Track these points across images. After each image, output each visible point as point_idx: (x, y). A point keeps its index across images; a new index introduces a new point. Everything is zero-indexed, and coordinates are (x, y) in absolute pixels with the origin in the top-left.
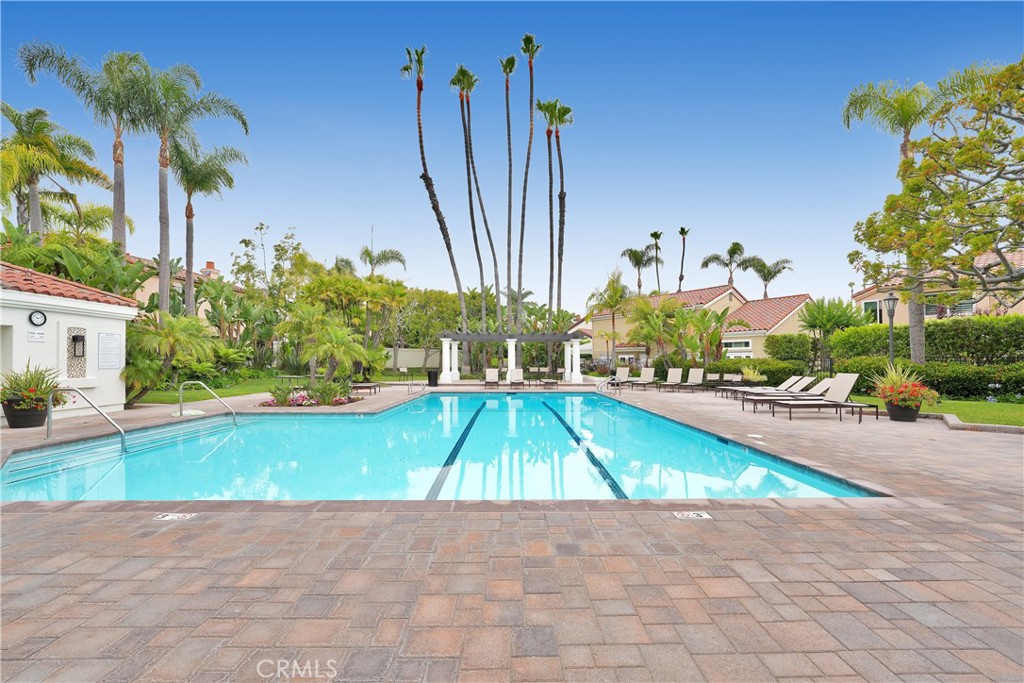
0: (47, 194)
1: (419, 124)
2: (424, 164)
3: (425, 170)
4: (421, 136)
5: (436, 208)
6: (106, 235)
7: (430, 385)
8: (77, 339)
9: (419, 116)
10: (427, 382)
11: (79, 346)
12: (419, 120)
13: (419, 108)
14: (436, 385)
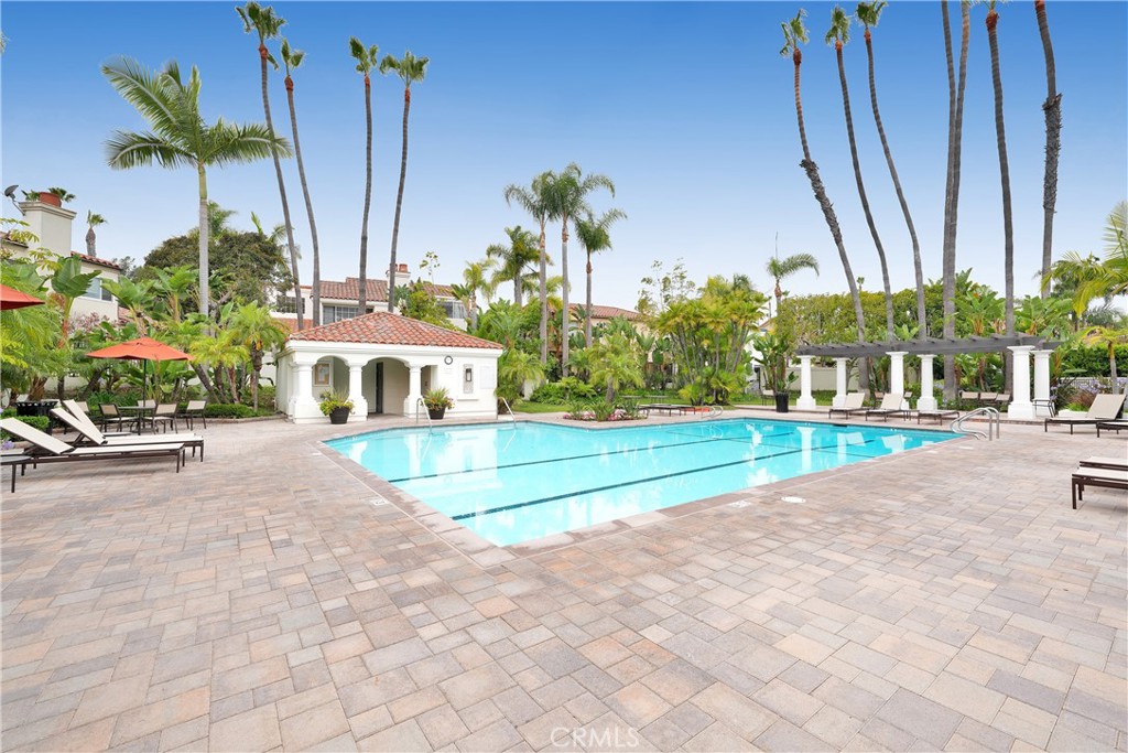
0: (527, 276)
1: (798, 103)
2: (805, 148)
3: (807, 155)
4: (800, 118)
5: (820, 196)
6: (559, 294)
7: (779, 410)
8: (468, 371)
9: (797, 94)
10: (775, 407)
11: (469, 374)
12: (797, 99)
13: (797, 86)
14: (786, 411)
